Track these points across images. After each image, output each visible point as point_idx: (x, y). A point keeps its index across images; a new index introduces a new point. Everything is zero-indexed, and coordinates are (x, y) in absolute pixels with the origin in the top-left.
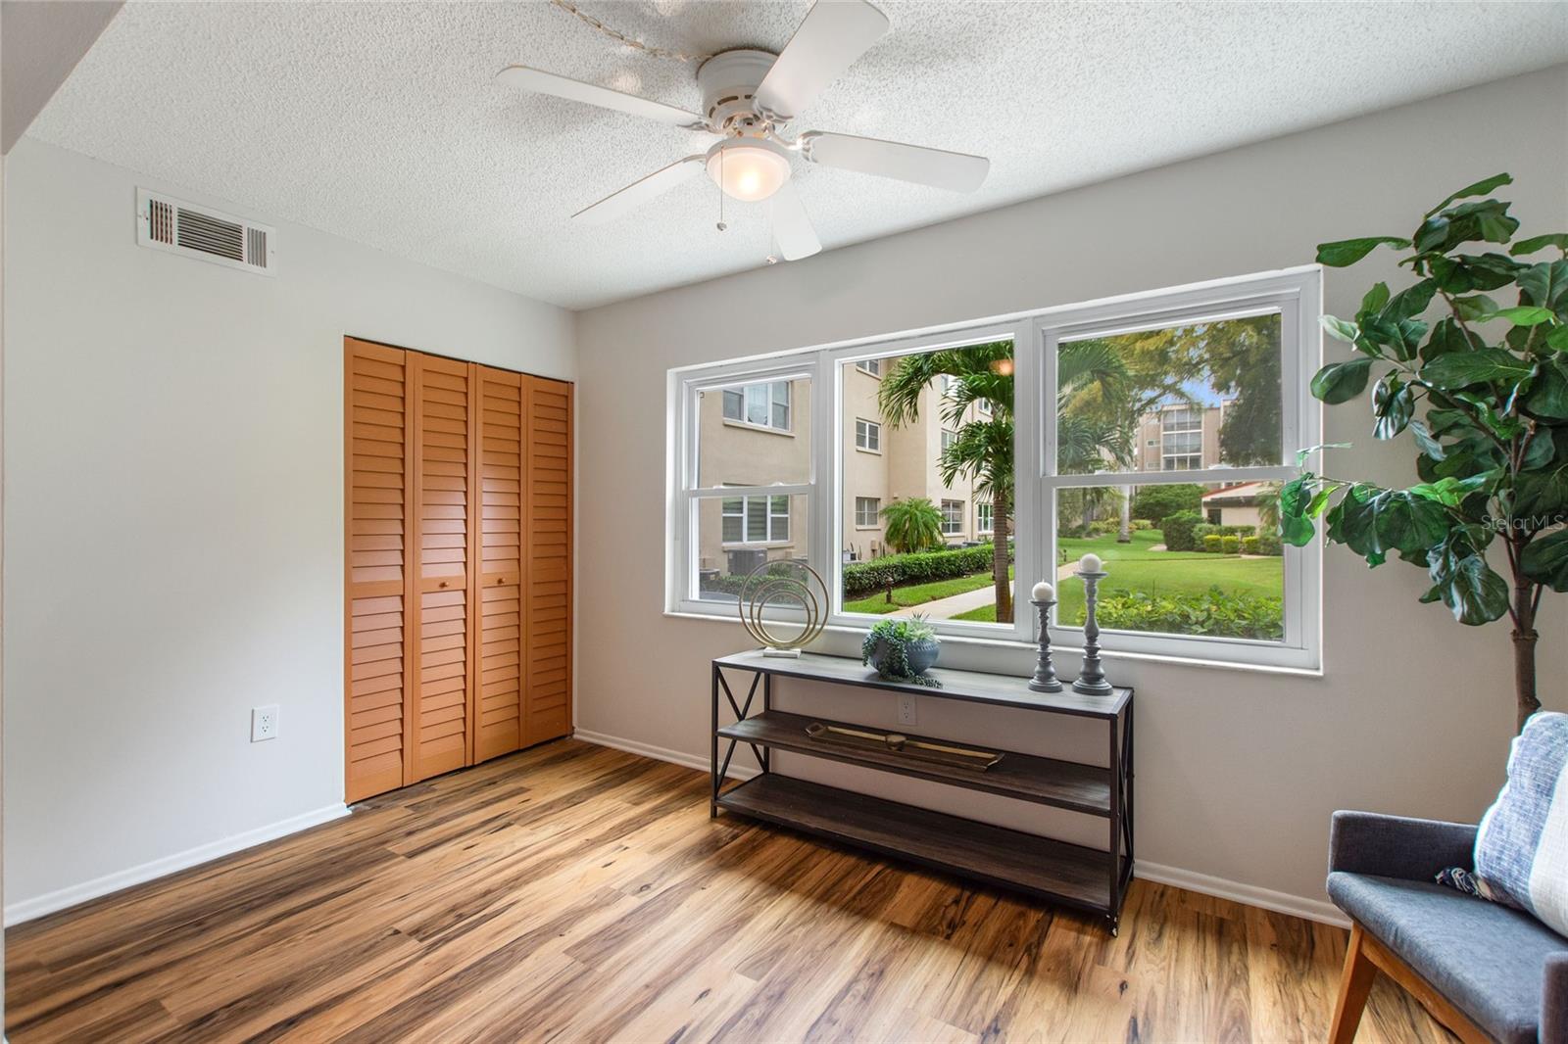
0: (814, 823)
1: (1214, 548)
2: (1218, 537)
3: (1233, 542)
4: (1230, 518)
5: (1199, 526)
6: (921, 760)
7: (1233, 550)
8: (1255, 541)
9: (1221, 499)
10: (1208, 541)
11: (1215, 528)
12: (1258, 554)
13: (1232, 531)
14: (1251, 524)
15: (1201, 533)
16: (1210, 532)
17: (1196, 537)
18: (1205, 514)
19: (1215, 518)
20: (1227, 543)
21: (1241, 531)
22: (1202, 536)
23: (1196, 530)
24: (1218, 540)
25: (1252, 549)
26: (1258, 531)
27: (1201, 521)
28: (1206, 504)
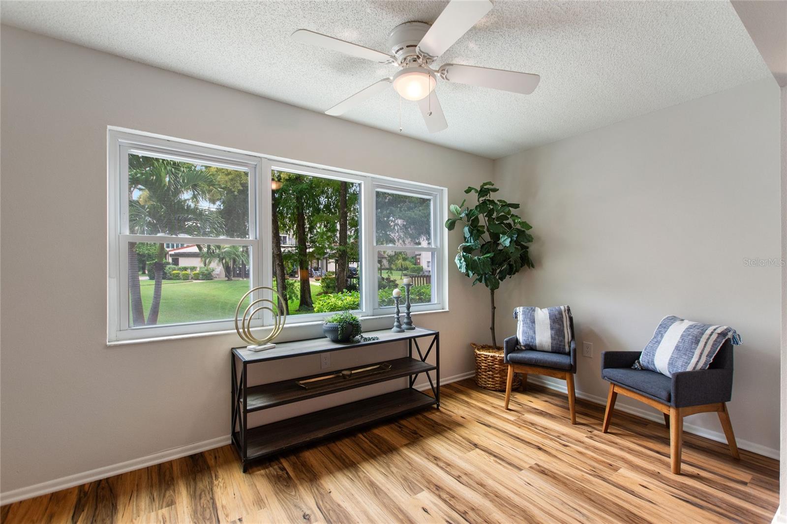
0: (320, 434)
1: (177, 277)
2: (178, 272)
3: (187, 274)
4: (183, 262)
5: (169, 266)
6: (364, 377)
7: (186, 278)
8: (198, 274)
9: (179, 253)
10: (174, 274)
11: (176, 267)
12: (199, 280)
13: (185, 269)
14: (195, 266)
15: (170, 270)
16: (174, 270)
17: (168, 273)
18: (170, 260)
19: (176, 262)
20: (184, 275)
21: (190, 269)
22: (170, 272)
23: (167, 268)
24: (179, 274)
25: (196, 277)
26: (198, 269)
27: (169, 263)
28: (171, 255)
